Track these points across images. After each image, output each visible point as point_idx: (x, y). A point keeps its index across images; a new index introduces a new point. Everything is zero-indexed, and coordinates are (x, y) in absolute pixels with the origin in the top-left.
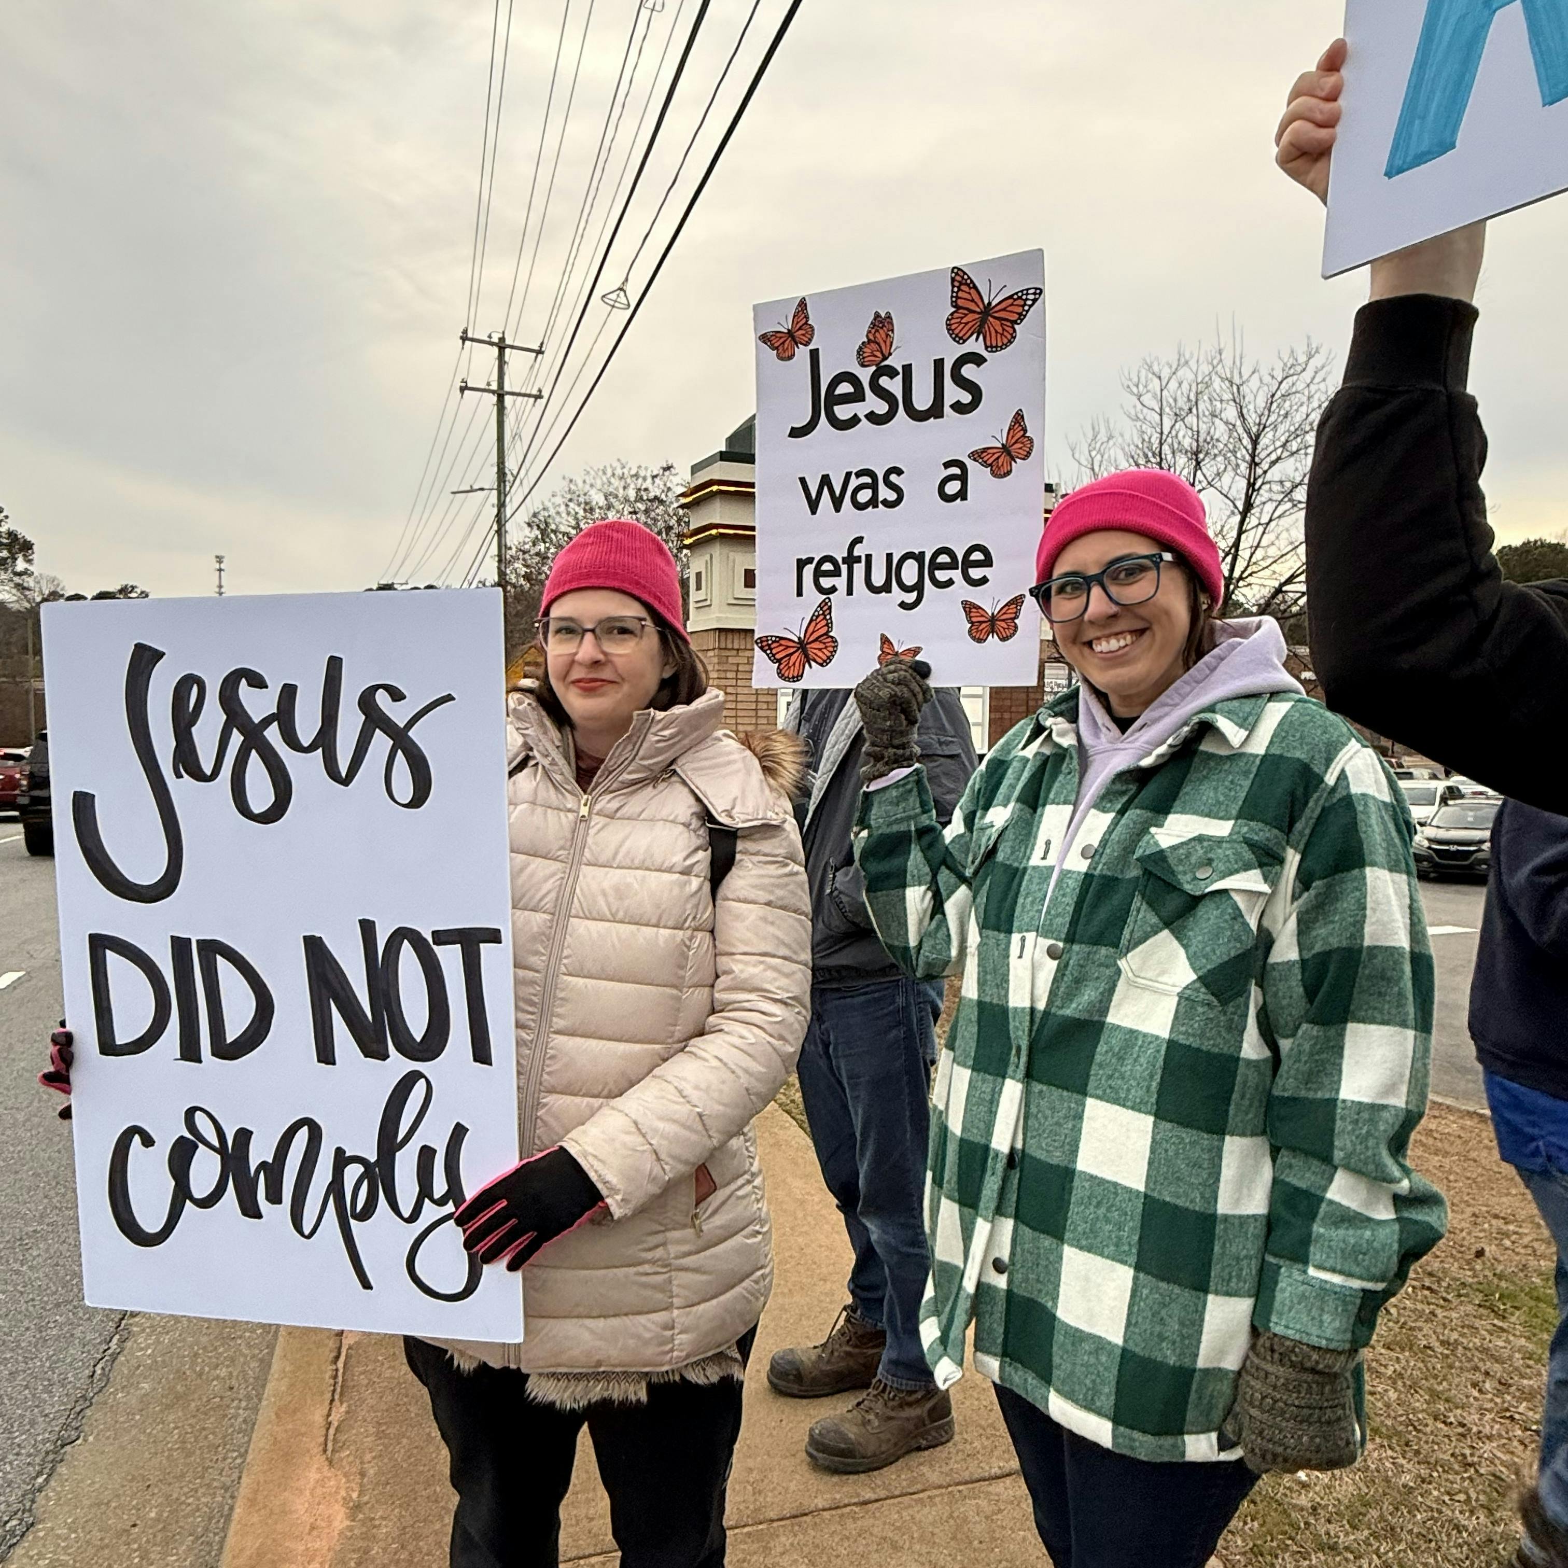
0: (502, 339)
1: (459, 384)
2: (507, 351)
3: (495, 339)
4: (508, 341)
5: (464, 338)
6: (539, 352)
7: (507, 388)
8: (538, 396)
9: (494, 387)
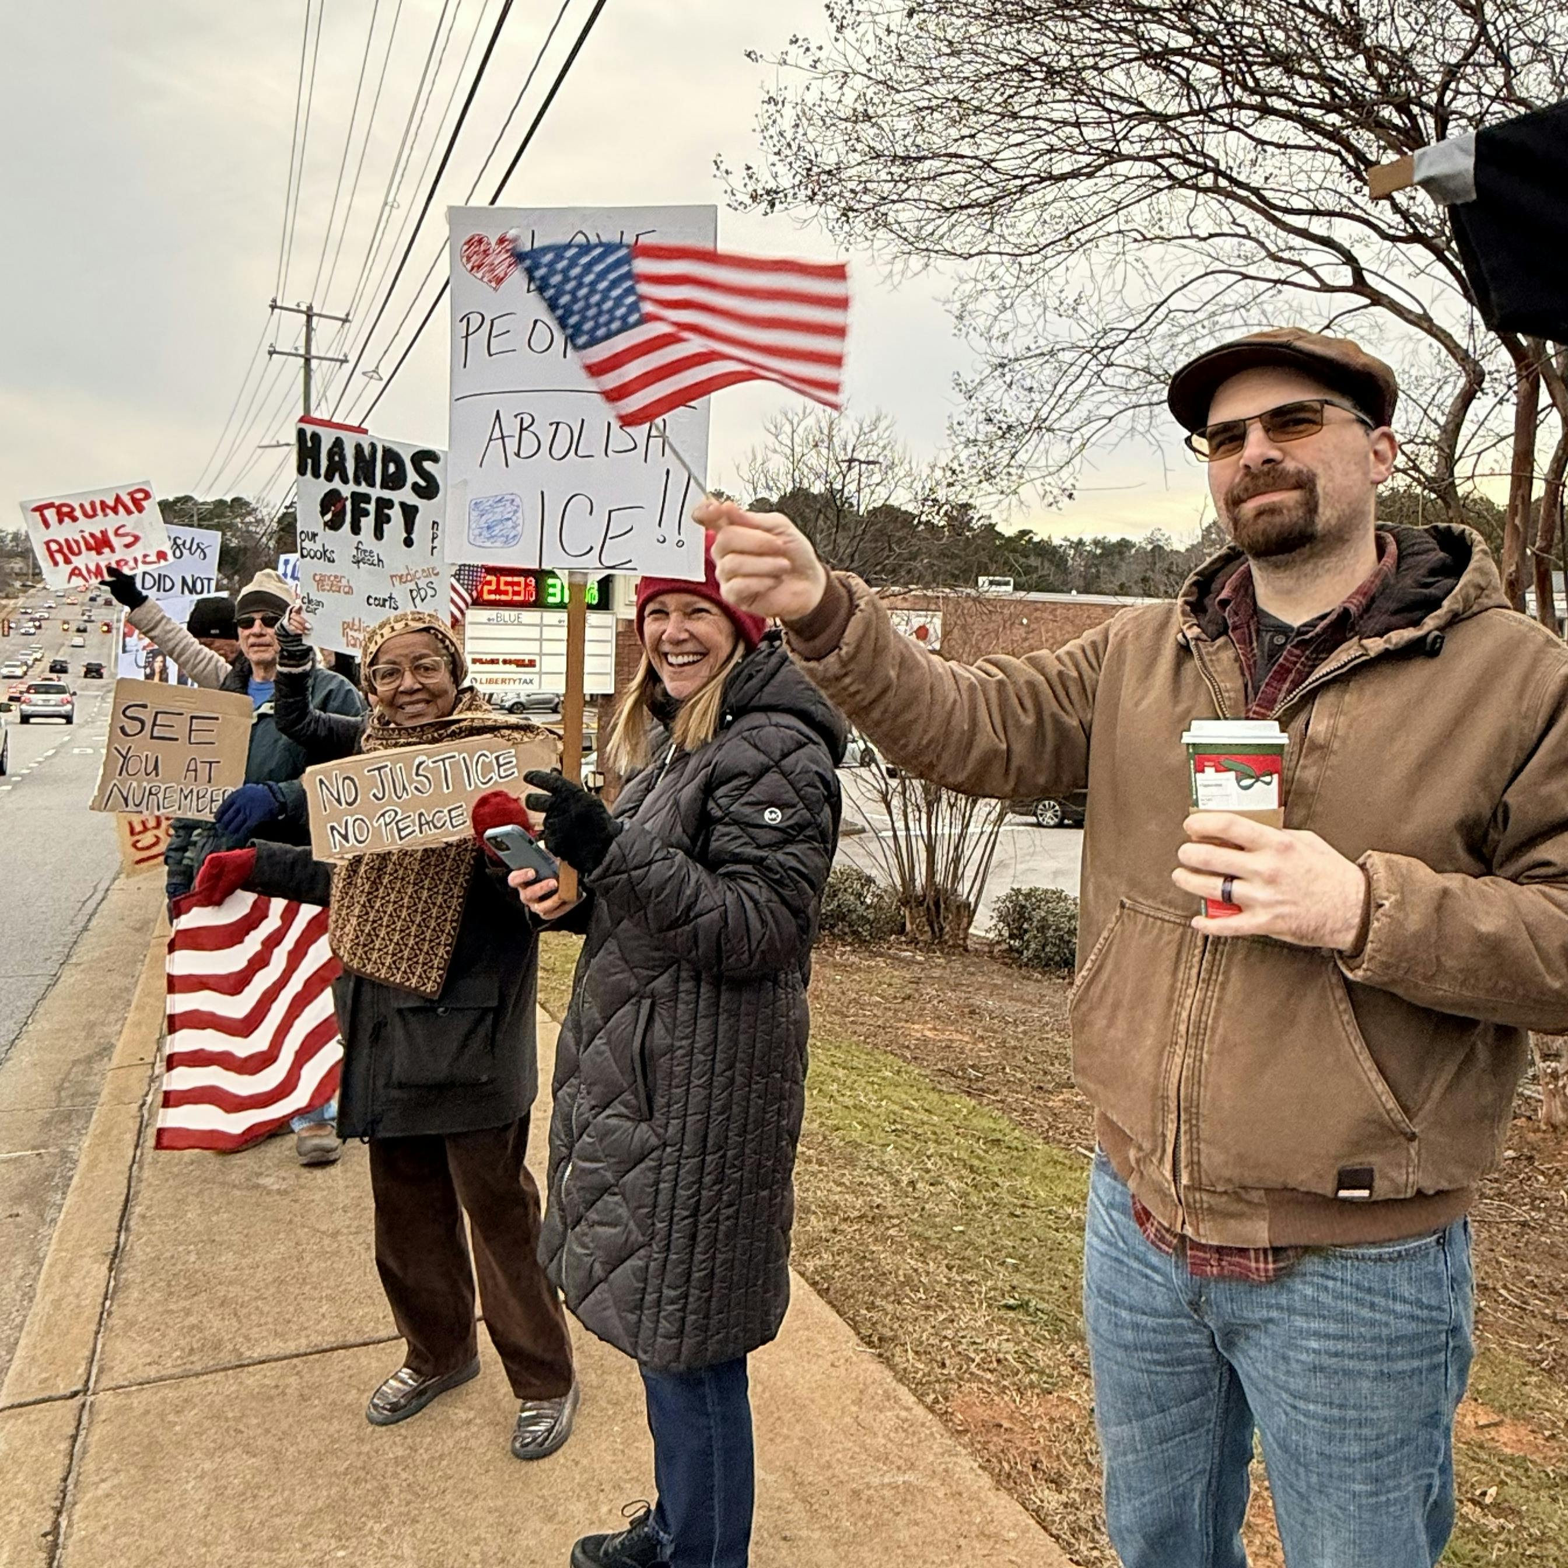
0: (310, 308)
1: (266, 348)
2: (315, 319)
3: (304, 308)
4: (315, 310)
5: (273, 307)
6: (345, 321)
7: (314, 352)
8: (345, 361)
9: (302, 351)
